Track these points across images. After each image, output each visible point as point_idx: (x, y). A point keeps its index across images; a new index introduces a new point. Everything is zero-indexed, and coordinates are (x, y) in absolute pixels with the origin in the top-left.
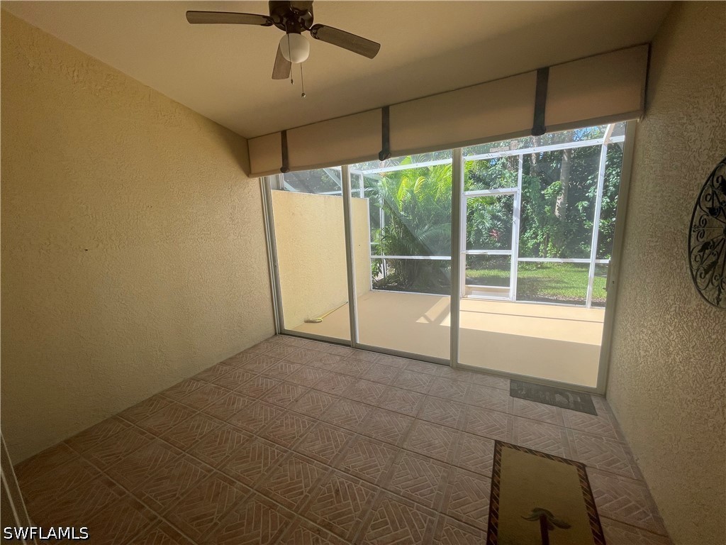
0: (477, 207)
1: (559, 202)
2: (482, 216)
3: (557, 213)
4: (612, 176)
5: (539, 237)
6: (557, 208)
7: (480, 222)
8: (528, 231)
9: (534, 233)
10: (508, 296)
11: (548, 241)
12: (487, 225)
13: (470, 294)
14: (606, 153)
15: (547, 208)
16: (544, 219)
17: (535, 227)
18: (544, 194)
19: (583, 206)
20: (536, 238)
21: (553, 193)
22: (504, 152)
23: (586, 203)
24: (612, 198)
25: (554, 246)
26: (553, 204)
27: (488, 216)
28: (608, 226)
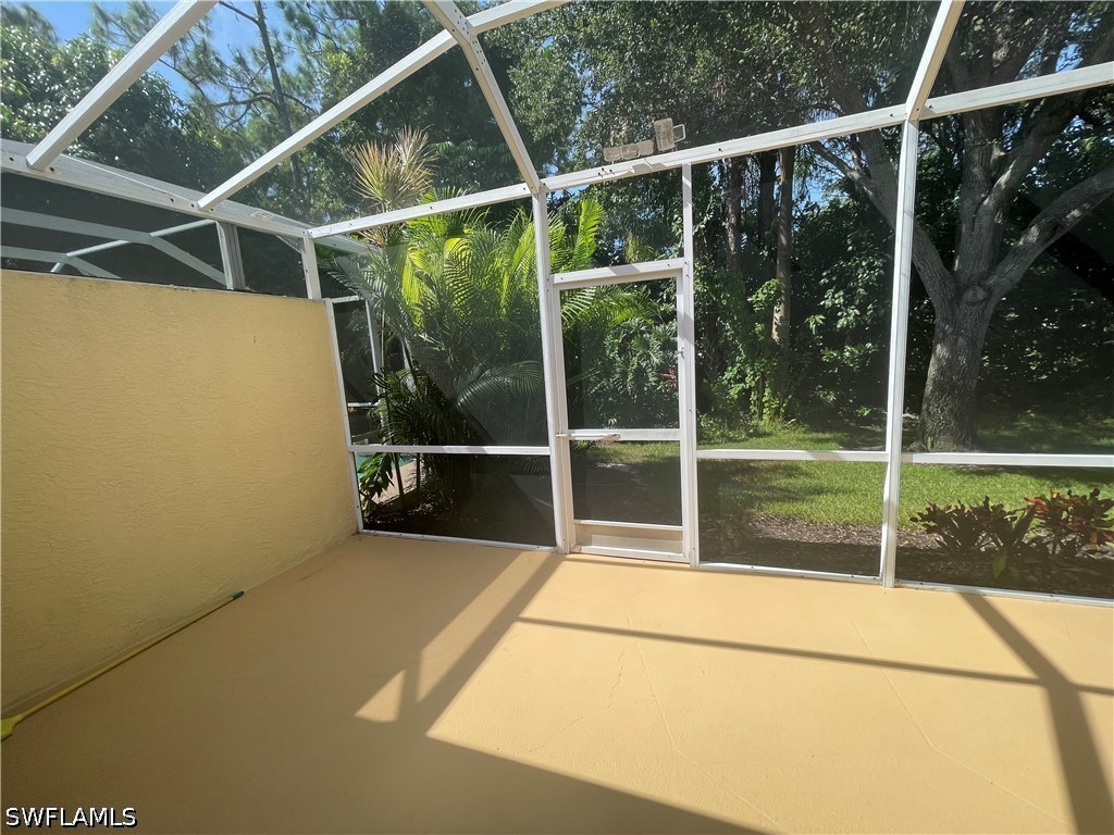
0: (638, 328)
1: (777, 316)
2: (646, 344)
3: (775, 336)
4: (860, 271)
5: (748, 379)
6: (774, 327)
7: (641, 356)
8: (730, 368)
9: (738, 372)
10: (679, 550)
11: (764, 387)
12: (656, 360)
13: (588, 542)
14: (915, 144)
15: (759, 327)
16: (755, 346)
17: (740, 362)
18: (751, 303)
19: (816, 323)
20: (742, 380)
21: (766, 301)
22: (642, 161)
23: (819, 318)
24: (862, 308)
25: (774, 394)
26: (768, 320)
27: (655, 344)
28: (860, 357)
